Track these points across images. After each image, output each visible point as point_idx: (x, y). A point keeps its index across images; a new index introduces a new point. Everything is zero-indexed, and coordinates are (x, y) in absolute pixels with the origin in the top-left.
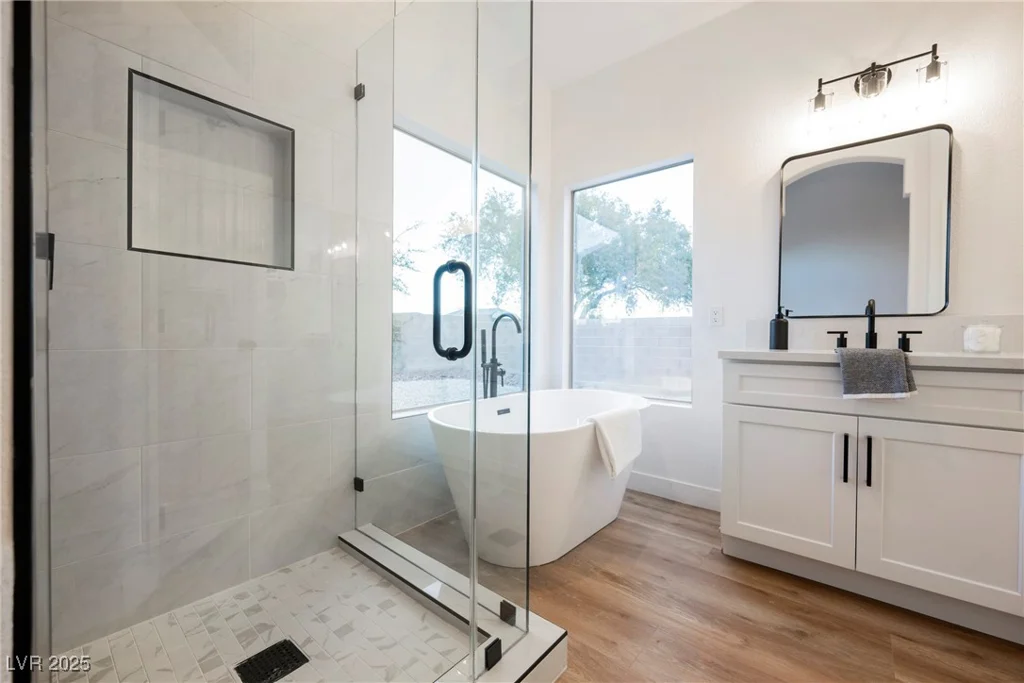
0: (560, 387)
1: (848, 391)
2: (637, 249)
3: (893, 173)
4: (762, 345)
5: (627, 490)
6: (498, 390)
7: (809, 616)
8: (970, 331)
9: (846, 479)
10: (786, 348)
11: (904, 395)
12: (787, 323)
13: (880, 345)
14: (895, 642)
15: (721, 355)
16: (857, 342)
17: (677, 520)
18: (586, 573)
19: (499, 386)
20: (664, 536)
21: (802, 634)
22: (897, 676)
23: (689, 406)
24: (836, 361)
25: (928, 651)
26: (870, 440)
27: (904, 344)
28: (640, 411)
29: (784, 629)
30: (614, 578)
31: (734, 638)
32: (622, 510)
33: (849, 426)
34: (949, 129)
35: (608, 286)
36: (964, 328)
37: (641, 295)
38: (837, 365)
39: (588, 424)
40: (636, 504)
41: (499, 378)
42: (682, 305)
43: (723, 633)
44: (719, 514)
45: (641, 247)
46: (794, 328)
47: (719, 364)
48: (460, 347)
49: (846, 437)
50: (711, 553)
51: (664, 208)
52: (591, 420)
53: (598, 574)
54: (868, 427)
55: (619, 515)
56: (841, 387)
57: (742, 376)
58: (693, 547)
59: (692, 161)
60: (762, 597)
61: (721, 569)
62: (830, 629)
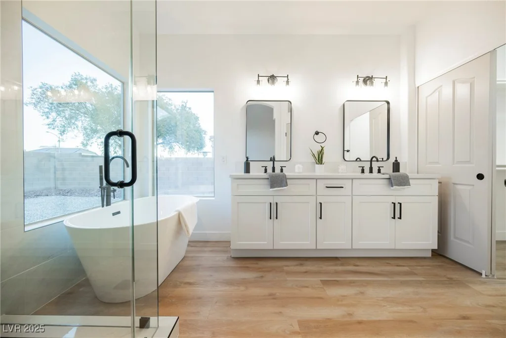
0: (148, 196)
1: (272, 187)
2: (176, 123)
3: (270, 110)
4: (241, 172)
5: (189, 242)
6: (111, 200)
7: (263, 270)
8: (297, 166)
9: (271, 218)
10: (249, 173)
11: (285, 188)
12: (249, 163)
13: (276, 171)
14: (285, 268)
15: (231, 176)
16: (270, 170)
17: (210, 249)
18: (176, 286)
19: (112, 198)
20: (208, 258)
21: (262, 277)
22: (288, 279)
23: (213, 198)
24: (267, 177)
25: (292, 268)
26: (277, 203)
27: (282, 170)
28: (197, 203)
29: (257, 277)
30: (190, 284)
31: (242, 288)
32: (187, 252)
33: (271, 200)
34: (291, 103)
35: (160, 141)
36: (295, 165)
37: (176, 146)
38: (268, 179)
39: (176, 213)
40: (192, 247)
41: (112, 194)
42: (196, 151)
43: (238, 288)
44: (230, 242)
45: (178, 123)
46: (252, 164)
47: (230, 180)
48: (128, 179)
49: (271, 203)
50: (227, 258)
51: (188, 106)
52: (176, 211)
53: (182, 285)
54: (277, 199)
55: (186, 254)
56: (269, 187)
57: (238, 185)
58: (220, 258)
59: (213, 92)
60: (247, 269)
61: (232, 264)
62: (269, 271)
